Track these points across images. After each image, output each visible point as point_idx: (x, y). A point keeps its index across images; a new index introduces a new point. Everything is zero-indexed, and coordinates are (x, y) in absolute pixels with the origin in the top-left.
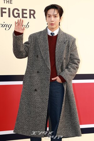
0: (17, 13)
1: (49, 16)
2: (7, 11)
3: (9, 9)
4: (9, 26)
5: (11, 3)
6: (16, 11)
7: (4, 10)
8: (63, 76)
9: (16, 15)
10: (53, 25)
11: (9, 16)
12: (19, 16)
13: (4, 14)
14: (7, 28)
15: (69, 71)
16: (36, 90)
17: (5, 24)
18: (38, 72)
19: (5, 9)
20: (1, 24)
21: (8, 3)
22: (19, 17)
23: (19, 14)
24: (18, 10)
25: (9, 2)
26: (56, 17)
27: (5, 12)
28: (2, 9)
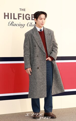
0: (28, 17)
1: (41, 19)
2: (22, 15)
3: (23, 14)
4: (23, 26)
5: (25, 10)
7: (20, 15)
8: (53, 56)
9: (28, 18)
11: (23, 19)
12: (29, 19)
14: (22, 27)
15: (55, 53)
18: (38, 56)
19: (21, 14)
20: (18, 24)
21: (22, 10)
22: (30, 20)
23: (29, 17)
24: (29, 15)
25: (23, 10)
27: (21, 17)
28: (19, 14)
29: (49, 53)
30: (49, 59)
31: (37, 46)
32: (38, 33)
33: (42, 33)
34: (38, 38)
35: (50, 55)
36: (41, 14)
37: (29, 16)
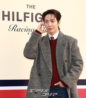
2: (30, 15)
3: (32, 14)
4: (32, 31)
5: (34, 8)
6: (39, 16)
7: (27, 15)
8: (64, 81)
11: (32, 21)
13: (27, 19)
14: (30, 33)
17: (28, 29)
19: (29, 13)
20: (24, 29)
21: (31, 7)
24: (41, 15)
27: (28, 17)
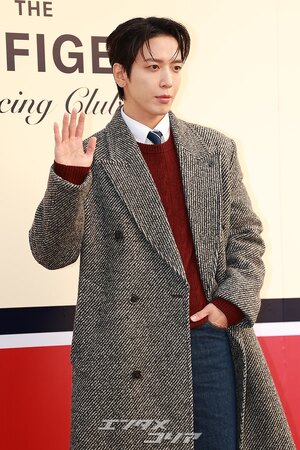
0: (72, 55)
1: (155, 67)
2: (31, 45)
3: (40, 39)
4: (42, 109)
5: (48, 12)
6: (68, 47)
7: (18, 44)
9: (70, 63)
10: (165, 103)
11: (42, 67)
12: (80, 67)
13: (18, 59)
14: (35, 116)
16: (137, 375)
17: (25, 101)
18: (134, 299)
19: (25, 37)
20: (9, 102)
21: (34, 12)
22: (81, 71)
23: (79, 57)
24: (78, 43)
25: (37, 8)
26: (177, 68)
27: (25, 52)
28: (11, 37)
29: (210, 280)
30: (215, 315)
31: (129, 233)
32: (139, 155)
33: (162, 157)
34: (137, 186)
35: (221, 293)
36: (153, 34)
37: (78, 50)
